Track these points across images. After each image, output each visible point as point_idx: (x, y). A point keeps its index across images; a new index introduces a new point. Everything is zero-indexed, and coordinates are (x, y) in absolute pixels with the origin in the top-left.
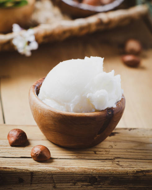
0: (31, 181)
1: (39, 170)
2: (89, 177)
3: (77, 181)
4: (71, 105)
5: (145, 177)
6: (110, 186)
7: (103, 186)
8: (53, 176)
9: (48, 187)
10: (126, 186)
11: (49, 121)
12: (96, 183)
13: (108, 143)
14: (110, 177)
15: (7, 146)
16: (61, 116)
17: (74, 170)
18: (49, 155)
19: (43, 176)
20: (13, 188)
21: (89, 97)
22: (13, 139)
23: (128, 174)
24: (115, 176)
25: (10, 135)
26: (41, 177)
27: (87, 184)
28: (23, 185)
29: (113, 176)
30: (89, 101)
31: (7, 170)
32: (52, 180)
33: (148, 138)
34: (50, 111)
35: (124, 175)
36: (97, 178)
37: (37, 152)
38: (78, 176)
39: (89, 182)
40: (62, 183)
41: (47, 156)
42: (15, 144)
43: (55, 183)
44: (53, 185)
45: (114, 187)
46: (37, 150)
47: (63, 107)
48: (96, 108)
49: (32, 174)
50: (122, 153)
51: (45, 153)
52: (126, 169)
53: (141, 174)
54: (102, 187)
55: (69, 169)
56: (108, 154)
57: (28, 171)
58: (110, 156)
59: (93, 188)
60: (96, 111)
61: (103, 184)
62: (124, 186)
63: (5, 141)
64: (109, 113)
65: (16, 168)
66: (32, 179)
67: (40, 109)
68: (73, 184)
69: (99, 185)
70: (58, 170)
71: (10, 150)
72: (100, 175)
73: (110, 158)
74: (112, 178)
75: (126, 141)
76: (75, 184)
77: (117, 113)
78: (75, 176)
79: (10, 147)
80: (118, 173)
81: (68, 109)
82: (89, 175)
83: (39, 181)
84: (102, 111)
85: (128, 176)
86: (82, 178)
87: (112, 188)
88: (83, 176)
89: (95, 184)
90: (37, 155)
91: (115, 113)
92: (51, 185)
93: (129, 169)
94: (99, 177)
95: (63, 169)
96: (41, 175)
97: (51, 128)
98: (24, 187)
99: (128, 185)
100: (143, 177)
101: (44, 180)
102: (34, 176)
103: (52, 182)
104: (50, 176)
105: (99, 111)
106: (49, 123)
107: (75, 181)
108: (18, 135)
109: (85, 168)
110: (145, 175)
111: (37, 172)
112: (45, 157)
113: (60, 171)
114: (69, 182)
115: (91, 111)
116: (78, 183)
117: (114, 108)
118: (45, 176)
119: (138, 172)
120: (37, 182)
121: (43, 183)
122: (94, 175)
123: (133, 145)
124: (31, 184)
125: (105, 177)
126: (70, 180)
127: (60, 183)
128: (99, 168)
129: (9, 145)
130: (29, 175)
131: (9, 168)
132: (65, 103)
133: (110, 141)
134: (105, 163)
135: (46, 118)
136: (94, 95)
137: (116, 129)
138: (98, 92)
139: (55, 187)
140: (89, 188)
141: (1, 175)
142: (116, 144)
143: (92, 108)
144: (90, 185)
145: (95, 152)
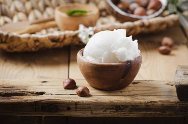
0: (76, 109)
1: (81, 101)
2: (115, 106)
3: (106, 108)
4: (102, 58)
5: (153, 106)
6: (129, 113)
7: (125, 112)
9: (88, 113)
10: (140, 112)
12: (120, 110)
13: (131, 87)
14: (129, 106)
15: (62, 89)
16: (95, 65)
17: (104, 101)
19: (83, 105)
20: (64, 114)
21: (114, 52)
22: (66, 85)
23: (141, 103)
24: (132, 105)
26: (82, 106)
27: (114, 111)
28: (70, 112)
29: (131, 105)
30: (114, 55)
31: (59, 101)
33: (160, 85)
35: (139, 105)
36: (120, 106)
38: (108, 105)
39: (115, 110)
40: (97, 110)
41: (87, 92)
42: (67, 88)
45: (132, 114)
46: (80, 89)
47: (97, 60)
48: (119, 60)
49: (76, 104)
50: (140, 93)
51: (85, 91)
52: (140, 100)
53: (150, 104)
54: (125, 114)
55: (101, 100)
56: (130, 93)
57: (73, 101)
59: (118, 114)
60: (119, 62)
61: (125, 111)
62: (139, 112)
63: (61, 87)
64: (128, 64)
65: (65, 100)
66: (76, 107)
67: (83, 63)
69: (123, 111)
70: (94, 101)
71: (64, 91)
72: (122, 105)
73: (131, 95)
75: (144, 87)
76: (105, 111)
77: (134, 64)
78: (105, 105)
79: (64, 90)
80: (135, 103)
81: (100, 60)
82: (115, 105)
83: (81, 109)
84: (124, 62)
85: (142, 105)
86: (110, 107)
88: (111, 105)
89: (119, 111)
90: (80, 92)
91: (132, 64)
92: (89, 111)
93: (142, 100)
94: (122, 106)
95: (97, 100)
96: (83, 104)
97: (90, 75)
99: (142, 112)
100: (152, 106)
101: (85, 108)
102: (77, 105)
103: (90, 109)
104: (89, 105)
105: (121, 62)
108: (69, 81)
109: (112, 100)
110: (153, 105)
111: (79, 102)
112: (85, 93)
113: (95, 102)
114: (101, 109)
115: (116, 62)
116: (108, 110)
117: (132, 61)
118: (85, 105)
119: (148, 102)
120: (80, 110)
121: (84, 110)
122: (118, 105)
123: (148, 89)
124: (76, 111)
125: (126, 106)
127: (95, 110)
128: (122, 100)
129: (64, 88)
131: (60, 100)
132: (99, 57)
133: (133, 87)
134: (126, 97)
135: (87, 68)
136: (117, 51)
137: (139, 81)
138: (120, 49)
139: (92, 113)
140: (115, 114)
141: (55, 104)
142: (137, 88)
143: (117, 60)
144: (116, 112)
145: (121, 92)
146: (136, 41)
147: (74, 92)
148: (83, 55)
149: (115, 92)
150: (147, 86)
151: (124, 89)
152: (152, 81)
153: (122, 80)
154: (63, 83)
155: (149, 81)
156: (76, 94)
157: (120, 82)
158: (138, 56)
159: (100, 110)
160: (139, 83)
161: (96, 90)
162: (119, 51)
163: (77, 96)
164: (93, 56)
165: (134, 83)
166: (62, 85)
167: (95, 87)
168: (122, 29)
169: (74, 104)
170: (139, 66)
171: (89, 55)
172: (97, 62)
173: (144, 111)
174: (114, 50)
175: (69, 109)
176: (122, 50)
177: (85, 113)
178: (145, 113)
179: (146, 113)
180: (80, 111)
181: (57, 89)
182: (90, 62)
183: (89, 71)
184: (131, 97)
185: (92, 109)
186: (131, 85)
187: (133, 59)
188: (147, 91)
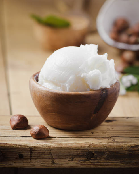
0: (31, 157)
1: (37, 146)
2: (85, 152)
3: (74, 156)
4: (67, 84)
7: (100, 161)
8: (51, 151)
9: (47, 163)
10: (121, 161)
11: (48, 102)
12: (93, 158)
13: (104, 126)
14: (106, 151)
15: (9, 129)
16: (57, 95)
17: (71, 145)
18: (47, 133)
19: (41, 152)
20: (13, 164)
21: (83, 77)
22: (14, 123)
23: (123, 148)
24: (110, 150)
25: (12, 120)
26: (40, 153)
27: (85, 159)
28: (23, 161)
29: (109, 151)
30: (83, 82)
32: (51, 155)
34: (47, 91)
35: (119, 150)
36: (93, 153)
37: (36, 130)
38: (75, 151)
40: (61, 158)
42: (16, 127)
43: (53, 158)
44: (52, 161)
45: (110, 163)
46: (35, 129)
47: (59, 87)
48: (91, 87)
49: (31, 149)
50: (118, 133)
51: (44, 131)
52: (120, 144)
53: (135, 149)
54: (99, 163)
55: (66, 144)
56: (104, 134)
57: (27, 146)
58: (107, 135)
59: (90, 164)
60: (91, 90)
61: (100, 160)
62: (120, 161)
63: (8, 126)
64: (103, 92)
65: (15, 144)
66: (31, 155)
67: (39, 91)
68: (71, 160)
69: (96, 160)
70: (56, 145)
71: (12, 132)
72: (96, 150)
73: (106, 137)
74: (108, 152)
75: (123, 125)
76: (72, 159)
77: (111, 93)
78: (72, 151)
79: (12, 130)
80: (114, 148)
81: (64, 88)
82: (86, 150)
83: (38, 157)
84: (97, 90)
85: (124, 151)
86: (79, 153)
87: (108, 163)
88: (80, 151)
89: (92, 160)
90: (36, 132)
91: (109, 93)
92: (50, 160)
93: (124, 144)
94: (96, 152)
95: (61, 144)
96: (40, 150)
97: (49, 109)
98: (24, 163)
99: (124, 160)
101: (44, 155)
102: (33, 152)
103: (50, 157)
104: (49, 151)
105: (94, 91)
106: (47, 104)
107: (72, 156)
108: (19, 119)
109: (82, 144)
111: (35, 147)
112: (44, 135)
113: (58, 146)
114: (67, 157)
115: (86, 91)
116: (76, 158)
117: (108, 88)
118: (44, 151)
119: (132, 147)
120: (36, 158)
121: (42, 159)
122: (91, 150)
123: (129, 128)
124: (31, 159)
125: (101, 152)
126: (68, 155)
127: (58, 158)
128: (95, 143)
129: (11, 128)
130: (28, 151)
131: (9, 144)
132: (61, 84)
133: (107, 126)
134: (101, 140)
135: (44, 99)
136: (88, 74)
137: (114, 118)
138: (91, 72)
139: (53, 163)
140: (86, 164)
141: (2, 151)
142: (113, 127)
143: (87, 87)
144: (87, 161)
145: (93, 133)
146: (112, 61)
147: (27, 133)
148: (37, 81)
149: (83, 133)
150: (125, 124)
151: (95, 129)
152: (131, 117)
153: (94, 115)
154: (11, 121)
155: (127, 118)
156: (31, 136)
157: (91, 118)
158: (115, 82)
159: (65, 158)
160: (114, 121)
161: (57, 131)
162: (91, 74)
163: (32, 139)
164: (53, 82)
165: (108, 121)
166: (9, 124)
167: (55, 126)
168: (92, 44)
169: (29, 150)
170: (117, 96)
171: (47, 80)
172: (59, 90)
173: (127, 159)
174: (83, 74)
175: (21, 157)
176: (95, 73)
177: (44, 163)
178: (127, 162)
179: (129, 162)
180: (37, 160)
181: (2, 129)
182: (50, 91)
183: (48, 103)
184: (107, 140)
185: (53, 157)
186: (104, 123)
187: (109, 87)
188: (128, 132)
